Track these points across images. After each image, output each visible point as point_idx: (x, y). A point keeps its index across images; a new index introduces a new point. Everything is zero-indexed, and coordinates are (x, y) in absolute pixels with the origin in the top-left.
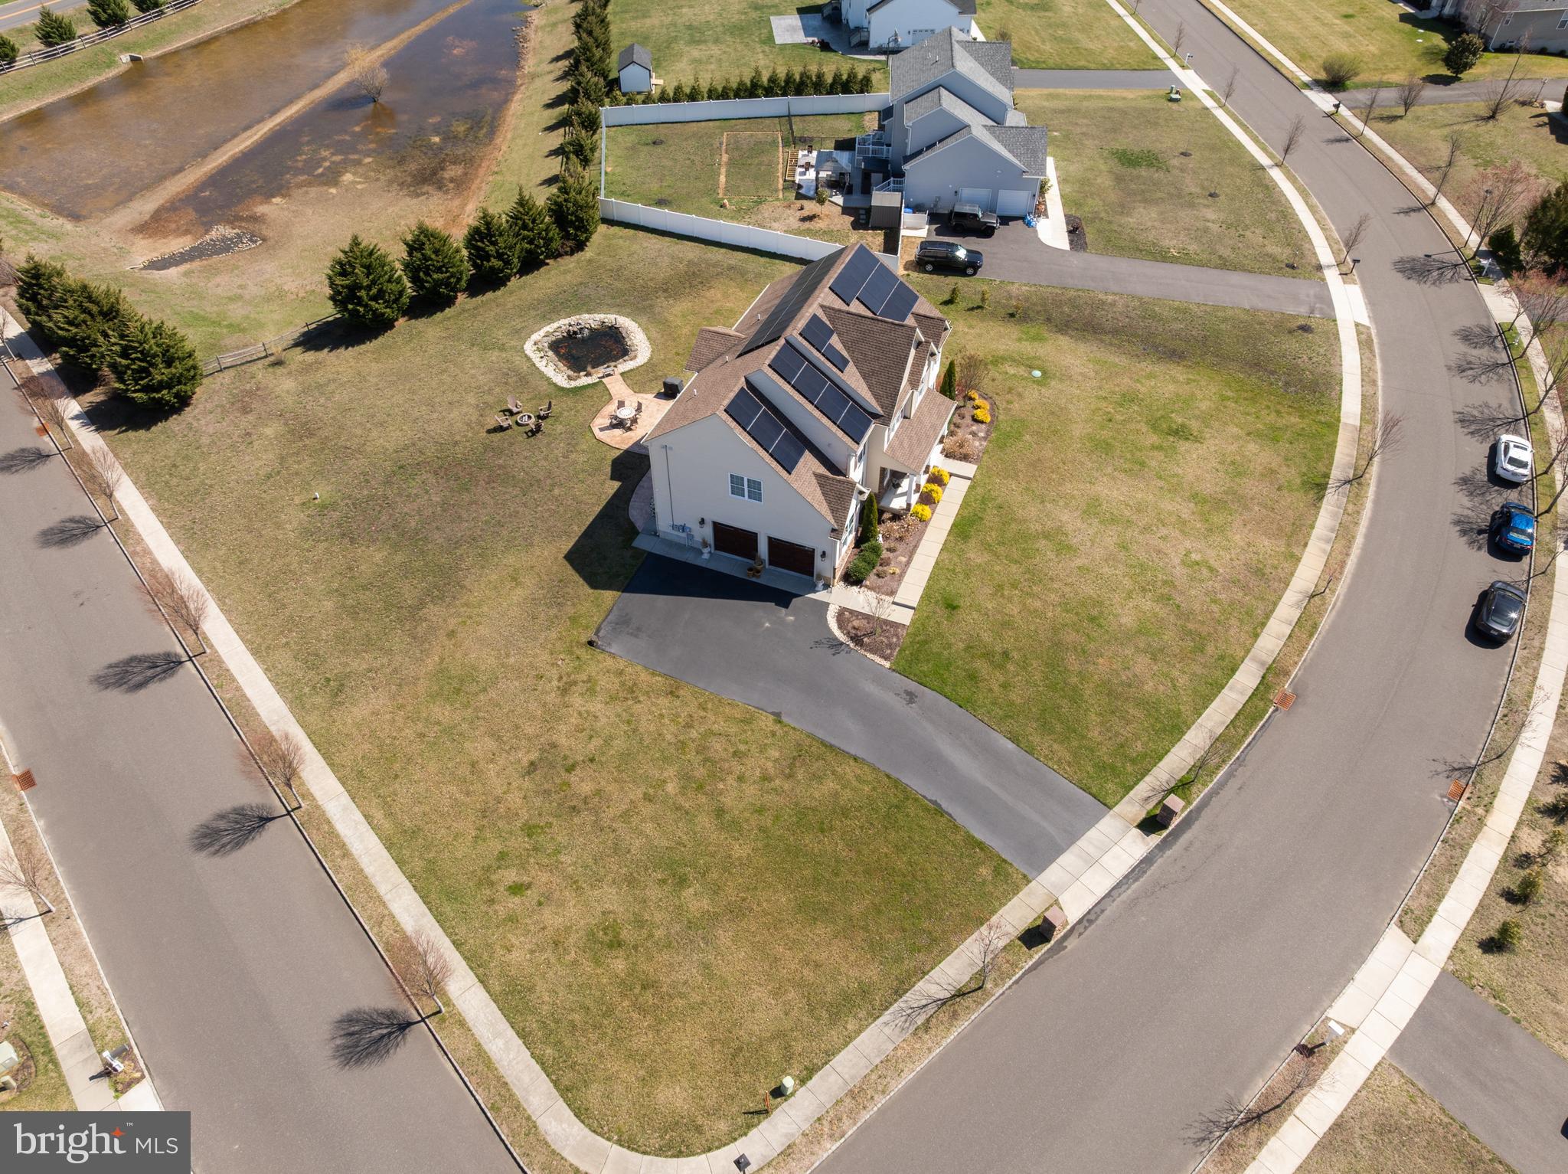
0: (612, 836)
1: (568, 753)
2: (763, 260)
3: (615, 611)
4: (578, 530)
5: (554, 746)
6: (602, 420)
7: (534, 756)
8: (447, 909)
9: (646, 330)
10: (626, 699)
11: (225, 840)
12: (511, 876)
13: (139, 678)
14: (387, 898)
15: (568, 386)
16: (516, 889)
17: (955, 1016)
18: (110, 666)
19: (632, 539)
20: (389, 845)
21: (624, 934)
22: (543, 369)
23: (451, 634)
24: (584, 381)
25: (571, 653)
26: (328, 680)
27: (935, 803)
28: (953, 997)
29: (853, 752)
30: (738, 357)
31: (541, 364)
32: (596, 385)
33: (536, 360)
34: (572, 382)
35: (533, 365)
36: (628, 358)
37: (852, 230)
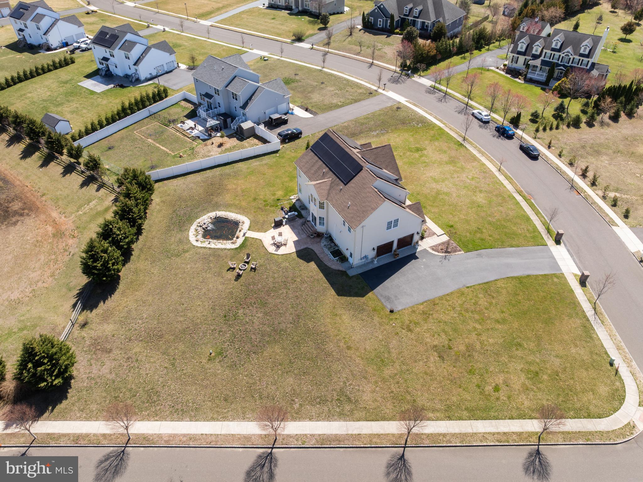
0: (489, 352)
1: (442, 344)
3: (381, 297)
4: (327, 285)
5: (435, 346)
6: (271, 249)
7: (436, 354)
8: (492, 414)
9: (231, 211)
10: (428, 317)
11: (404, 477)
12: (489, 389)
13: (265, 475)
14: (475, 431)
15: (238, 246)
17: (601, 314)
19: (347, 274)
20: (449, 418)
21: (534, 370)
22: (217, 247)
23: (349, 348)
24: (239, 241)
25: (392, 319)
27: (524, 275)
28: (595, 310)
29: (493, 279)
30: (345, 185)
31: (213, 246)
32: (246, 239)
33: (209, 246)
34: (236, 244)
35: (210, 248)
36: (241, 224)
37: (242, 142)
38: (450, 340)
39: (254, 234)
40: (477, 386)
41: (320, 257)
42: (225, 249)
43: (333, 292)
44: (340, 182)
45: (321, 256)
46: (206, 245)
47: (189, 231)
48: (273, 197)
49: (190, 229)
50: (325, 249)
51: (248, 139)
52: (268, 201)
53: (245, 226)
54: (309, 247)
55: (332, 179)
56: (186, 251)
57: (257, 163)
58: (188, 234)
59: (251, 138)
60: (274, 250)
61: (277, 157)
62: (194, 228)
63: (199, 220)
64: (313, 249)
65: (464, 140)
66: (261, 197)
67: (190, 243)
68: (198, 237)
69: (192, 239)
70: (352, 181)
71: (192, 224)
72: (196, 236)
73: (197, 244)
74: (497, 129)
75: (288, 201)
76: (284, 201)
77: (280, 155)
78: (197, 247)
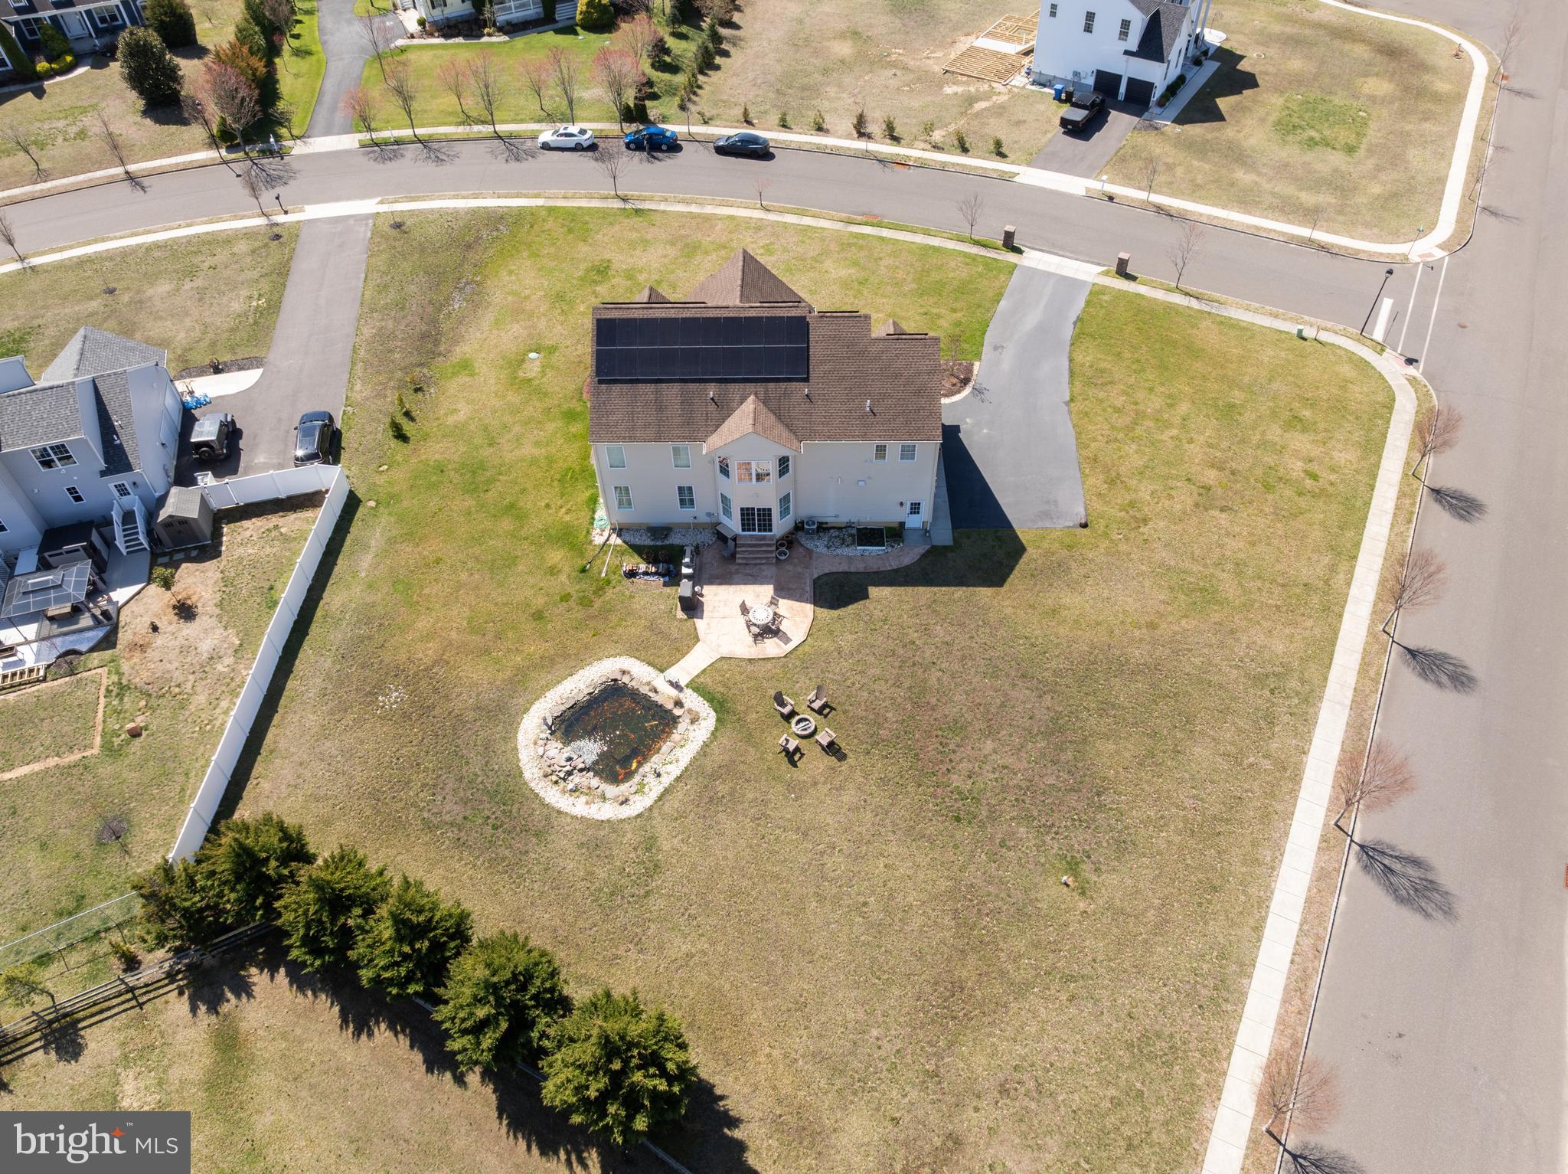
1: (1195, 495)
3: (1038, 524)
4: (960, 592)
5: (1197, 505)
6: (772, 647)
7: (1215, 513)
8: (1359, 504)
10: (1122, 482)
11: (1451, 668)
13: (1411, 871)
14: (1384, 541)
15: (713, 714)
16: (1315, 477)
18: (1427, 915)
19: (945, 547)
21: (1288, 418)
22: (684, 761)
23: (1152, 626)
25: (1108, 533)
26: (1272, 692)
27: (1075, 323)
28: (1191, 296)
29: (1067, 363)
30: (807, 380)
31: (673, 770)
32: (696, 686)
33: (666, 781)
34: (703, 715)
35: (678, 779)
36: (626, 679)
37: (223, 557)
38: (1189, 480)
39: (690, 666)
40: (1300, 494)
41: (862, 570)
42: (706, 745)
43: (984, 593)
44: (783, 385)
45: (859, 567)
46: (655, 788)
47: (559, 812)
48: (563, 578)
49: (557, 805)
50: (839, 551)
51: (224, 539)
52: (572, 593)
53: (640, 674)
54: (816, 576)
55: (756, 394)
56: (650, 844)
57: (366, 561)
58: (572, 817)
59: (225, 530)
60: (781, 643)
61: (382, 509)
62: (558, 795)
63: (531, 772)
64: (827, 571)
65: (625, 200)
66: (540, 601)
67: (622, 821)
68: (608, 795)
69: (606, 812)
70: (813, 361)
71: (537, 795)
72: (604, 798)
73: (639, 805)
74: (632, 146)
75: (606, 553)
76: (598, 562)
77: (376, 501)
78: (651, 809)
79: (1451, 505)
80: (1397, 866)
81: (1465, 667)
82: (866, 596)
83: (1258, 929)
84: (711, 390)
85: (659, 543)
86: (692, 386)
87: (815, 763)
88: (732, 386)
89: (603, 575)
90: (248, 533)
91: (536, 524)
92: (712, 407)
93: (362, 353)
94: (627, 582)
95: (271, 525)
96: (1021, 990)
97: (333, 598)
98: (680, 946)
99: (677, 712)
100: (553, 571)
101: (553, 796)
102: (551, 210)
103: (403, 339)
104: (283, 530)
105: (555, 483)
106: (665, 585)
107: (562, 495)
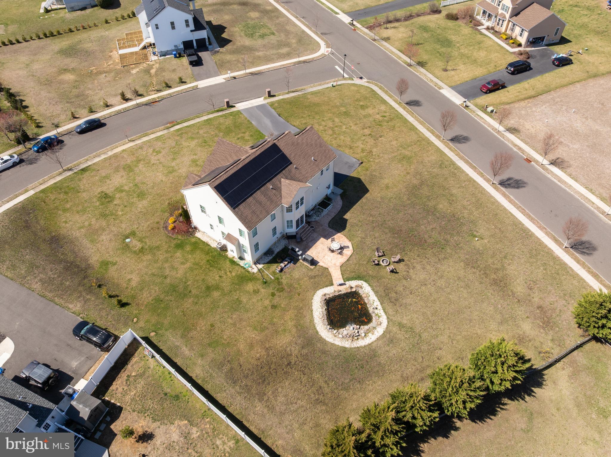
1: (371, 138)
2: (207, 387)
3: (353, 170)
5: (375, 140)
6: (348, 252)
7: (380, 139)
9: (312, 320)
10: (353, 146)
11: (461, 138)
13: (512, 181)
15: (362, 281)
16: (385, 117)
17: (297, 90)
18: (524, 187)
19: (343, 193)
21: (360, 107)
22: (376, 298)
23: (408, 173)
24: (353, 283)
26: (446, 168)
30: (291, 163)
31: (377, 303)
32: (347, 279)
33: (380, 307)
34: (360, 284)
35: (381, 304)
36: (328, 297)
37: (124, 406)
38: (364, 135)
39: (337, 276)
40: (388, 122)
41: (335, 214)
42: (373, 290)
45: (333, 215)
46: (381, 312)
47: (370, 344)
48: (262, 290)
49: (366, 344)
50: (322, 215)
51: (112, 401)
52: (273, 291)
53: (330, 291)
54: (327, 226)
55: (282, 178)
56: (401, 326)
57: (186, 351)
58: (375, 341)
59: (107, 399)
60: (347, 249)
61: (160, 332)
62: (363, 341)
63: (347, 344)
64: (328, 222)
65: (70, 170)
66: (267, 302)
67: (387, 328)
68: (375, 326)
69: (380, 331)
70: (288, 155)
71: (358, 347)
72: (374, 328)
73: (384, 320)
74: (40, 150)
75: (263, 271)
76: (265, 277)
77: (153, 331)
78: (388, 318)
79: (414, 104)
80: (509, 183)
81: (462, 135)
82: (346, 220)
83: (512, 215)
84: (270, 186)
85: (274, 255)
86: (263, 189)
87: (401, 267)
88: (273, 180)
89: (273, 278)
90: (120, 389)
91: (226, 285)
92: (274, 191)
93: (50, 295)
94: (282, 274)
95: (125, 378)
96: (503, 268)
97: (196, 373)
98: (444, 338)
99: (354, 290)
100: (256, 292)
101: (361, 343)
102: (43, 191)
103: (59, 277)
104: (133, 374)
105: (211, 268)
106: (295, 264)
107: (220, 269)
